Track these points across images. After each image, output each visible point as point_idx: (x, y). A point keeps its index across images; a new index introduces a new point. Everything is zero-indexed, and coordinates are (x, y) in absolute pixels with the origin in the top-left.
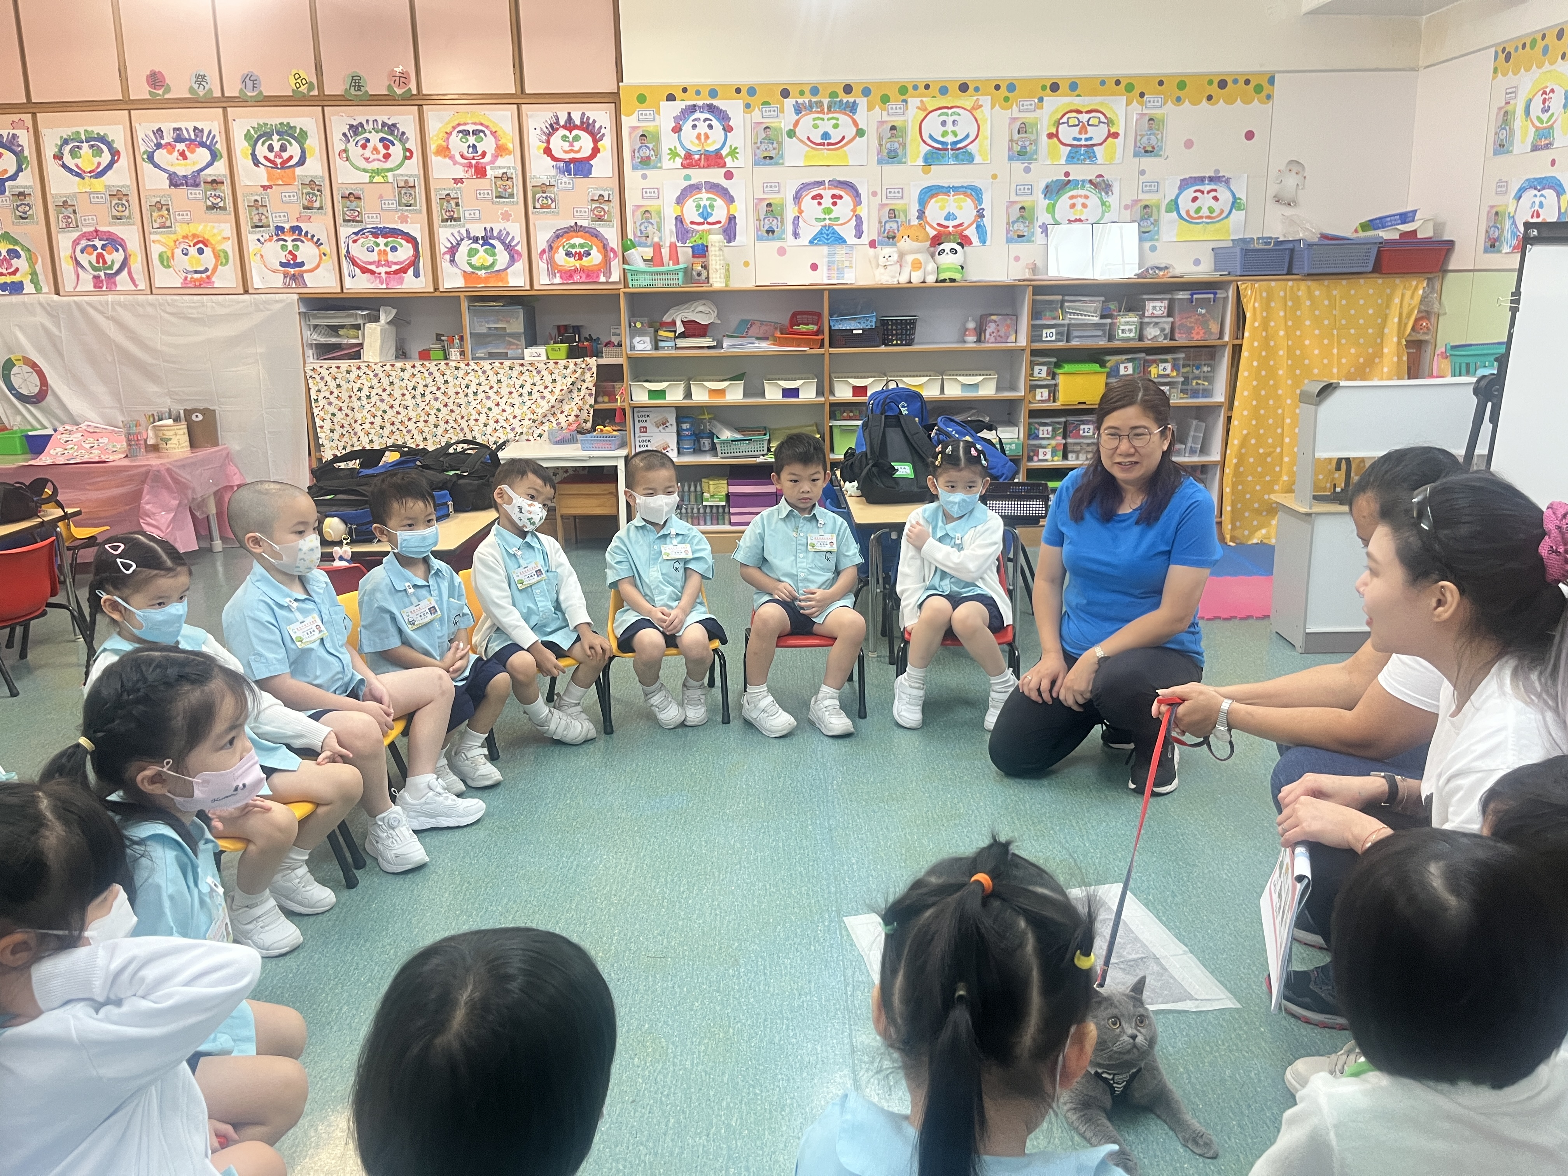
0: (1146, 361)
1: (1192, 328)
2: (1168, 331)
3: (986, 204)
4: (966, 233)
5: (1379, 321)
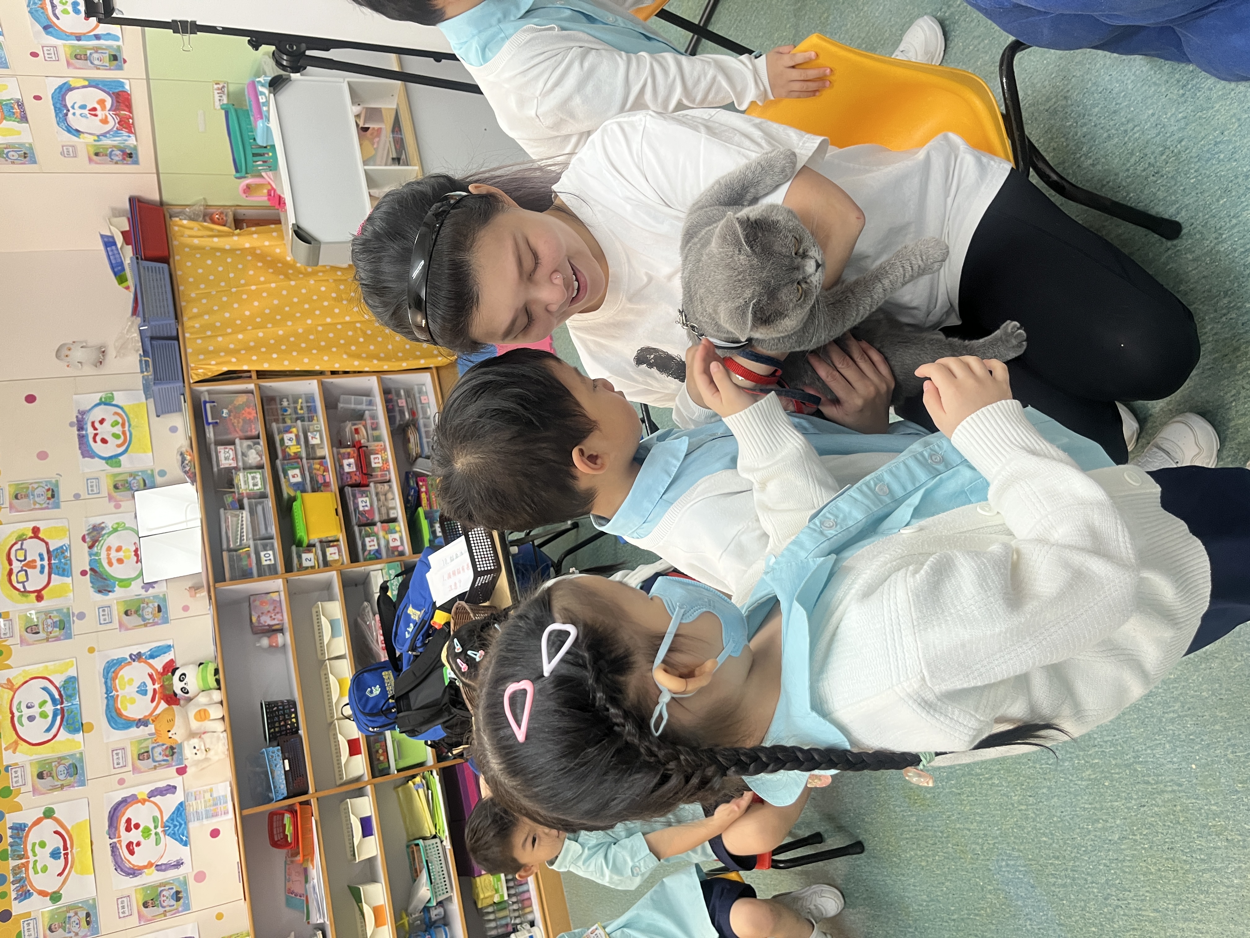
0: (284, 458)
1: (244, 419)
2: (249, 442)
3: (125, 653)
4: (160, 669)
5: (218, 254)
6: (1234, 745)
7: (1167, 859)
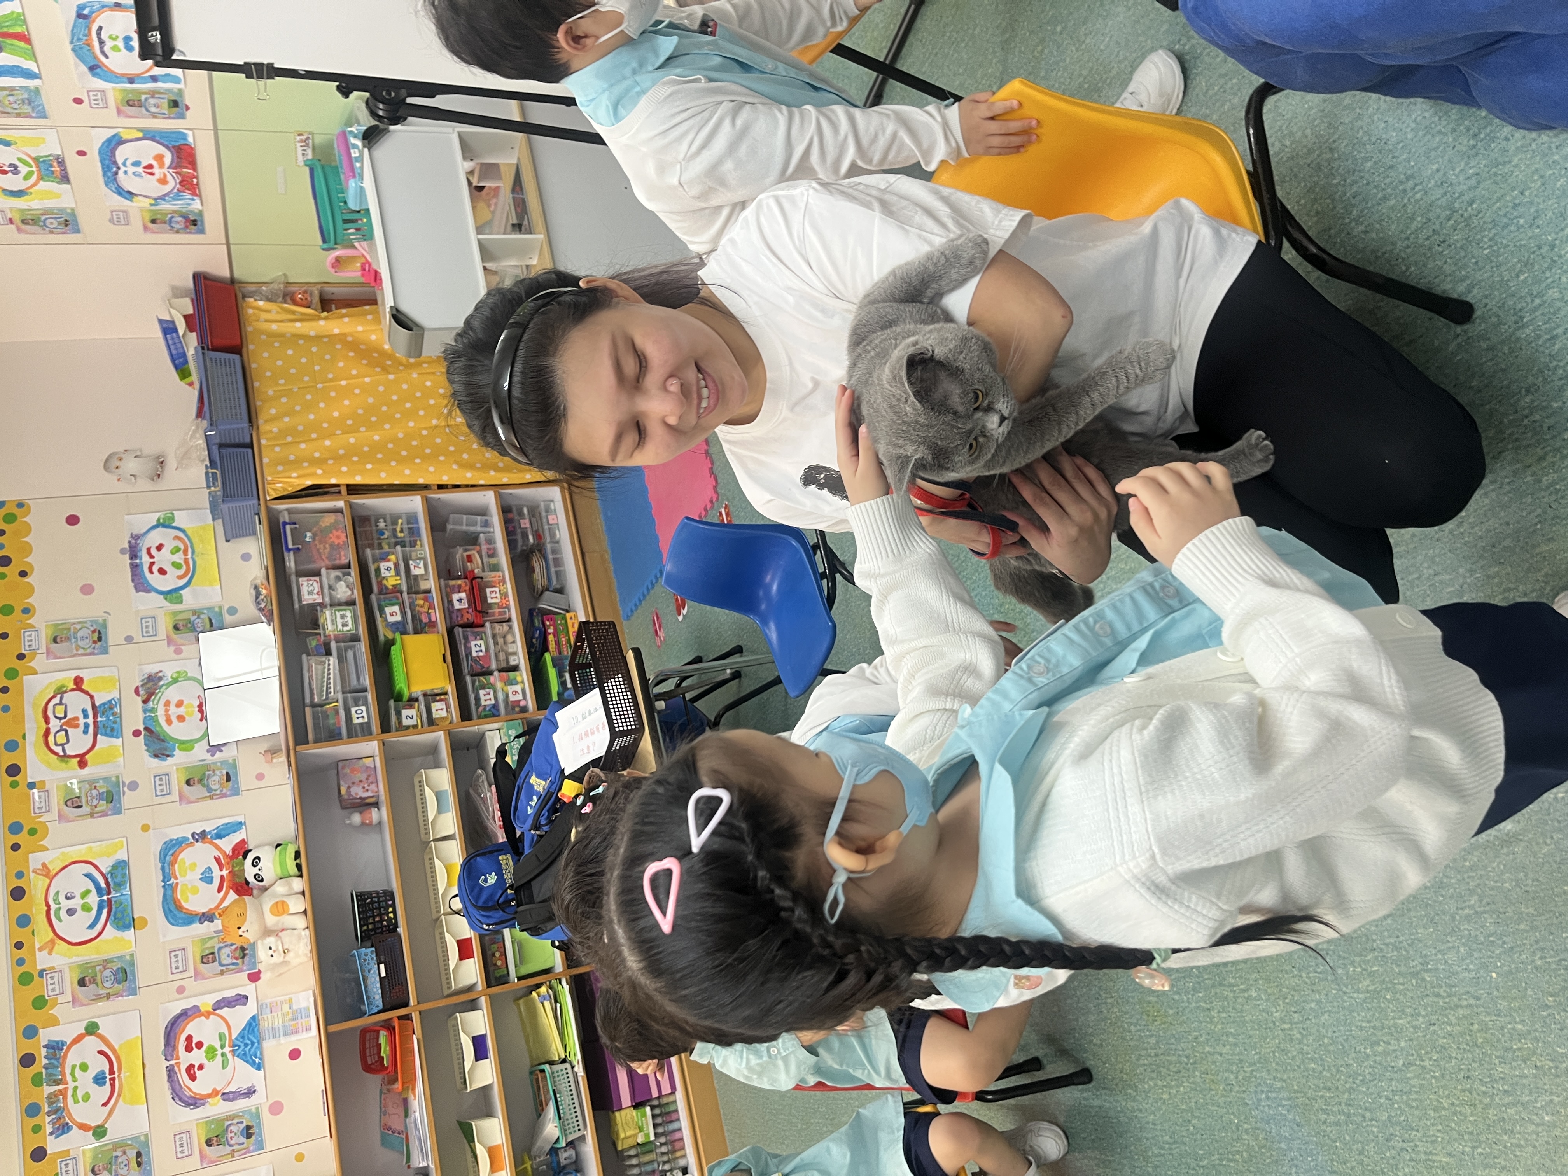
0: (381, 592)
1: (332, 546)
2: (338, 573)
3: (186, 832)
4: (228, 850)
5: (301, 342)
6: (1542, 949)
7: (1463, 1091)
